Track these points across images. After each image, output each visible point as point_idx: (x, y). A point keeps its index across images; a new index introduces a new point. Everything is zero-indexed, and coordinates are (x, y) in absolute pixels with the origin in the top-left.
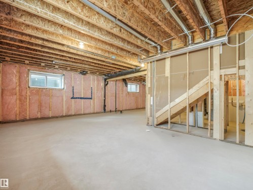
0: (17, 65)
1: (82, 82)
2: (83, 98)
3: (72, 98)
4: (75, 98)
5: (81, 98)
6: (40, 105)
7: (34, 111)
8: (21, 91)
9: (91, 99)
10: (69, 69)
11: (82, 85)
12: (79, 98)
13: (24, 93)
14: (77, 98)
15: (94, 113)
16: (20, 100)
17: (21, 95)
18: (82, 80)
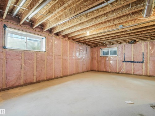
0: (96, 48)
1: (132, 49)
2: (133, 62)
3: (123, 62)
4: (126, 62)
5: (131, 62)
6: (105, 65)
7: (102, 68)
8: (98, 58)
9: (143, 62)
10: (119, 42)
11: (133, 52)
12: (129, 62)
13: (98, 59)
14: (127, 62)
15: (146, 76)
16: (97, 62)
17: (98, 60)
18: (132, 48)
